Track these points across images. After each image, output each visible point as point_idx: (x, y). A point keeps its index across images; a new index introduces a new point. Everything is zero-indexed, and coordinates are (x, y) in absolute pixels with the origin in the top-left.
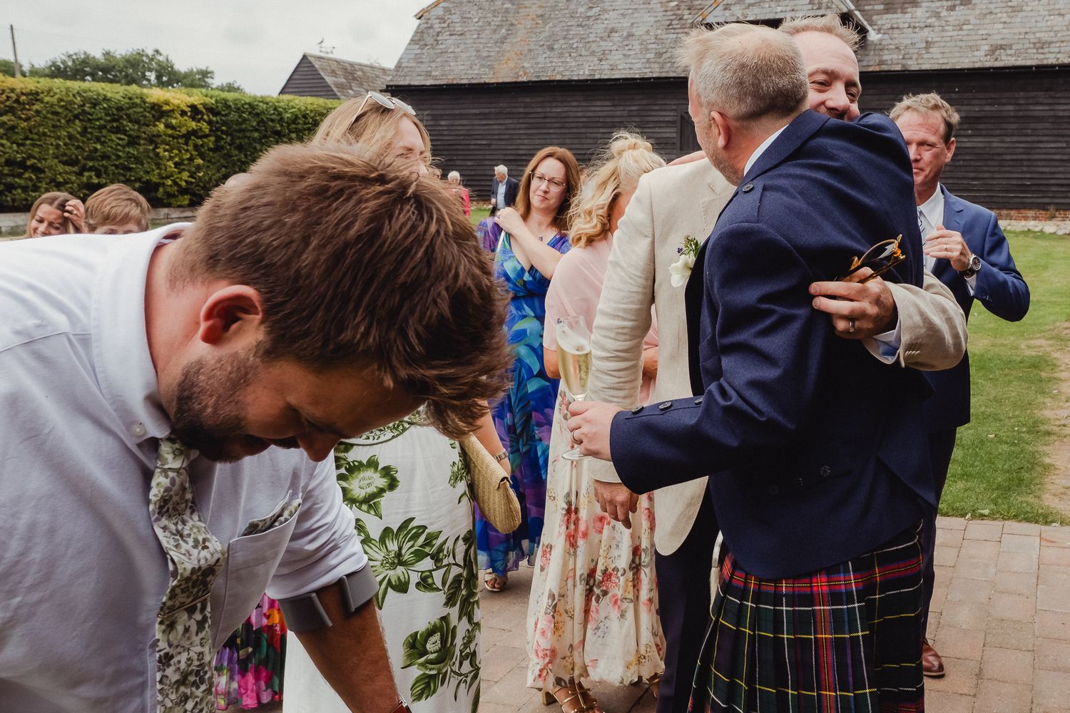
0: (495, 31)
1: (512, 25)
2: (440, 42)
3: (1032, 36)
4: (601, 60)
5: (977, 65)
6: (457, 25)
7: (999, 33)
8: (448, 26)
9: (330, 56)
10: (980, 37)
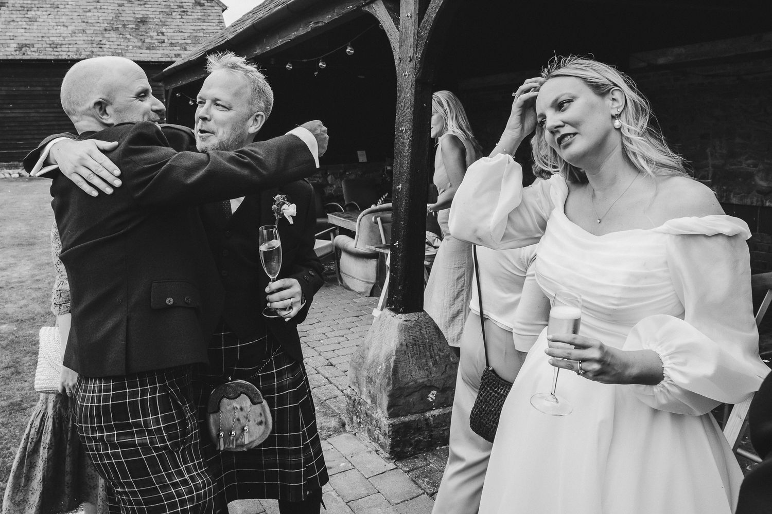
3: (48, 39)
5: (10, 58)
7: (22, 36)
10: (8, 38)
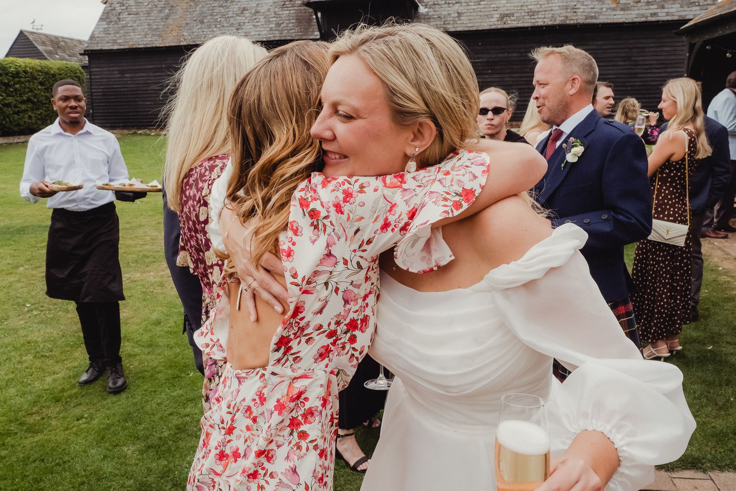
0: (160, 11)
1: (172, 6)
2: (121, 20)
3: (526, 8)
4: (238, 30)
5: (493, 27)
6: (132, 7)
7: (504, 6)
8: (127, 9)
9: (40, 31)
10: (493, 9)
